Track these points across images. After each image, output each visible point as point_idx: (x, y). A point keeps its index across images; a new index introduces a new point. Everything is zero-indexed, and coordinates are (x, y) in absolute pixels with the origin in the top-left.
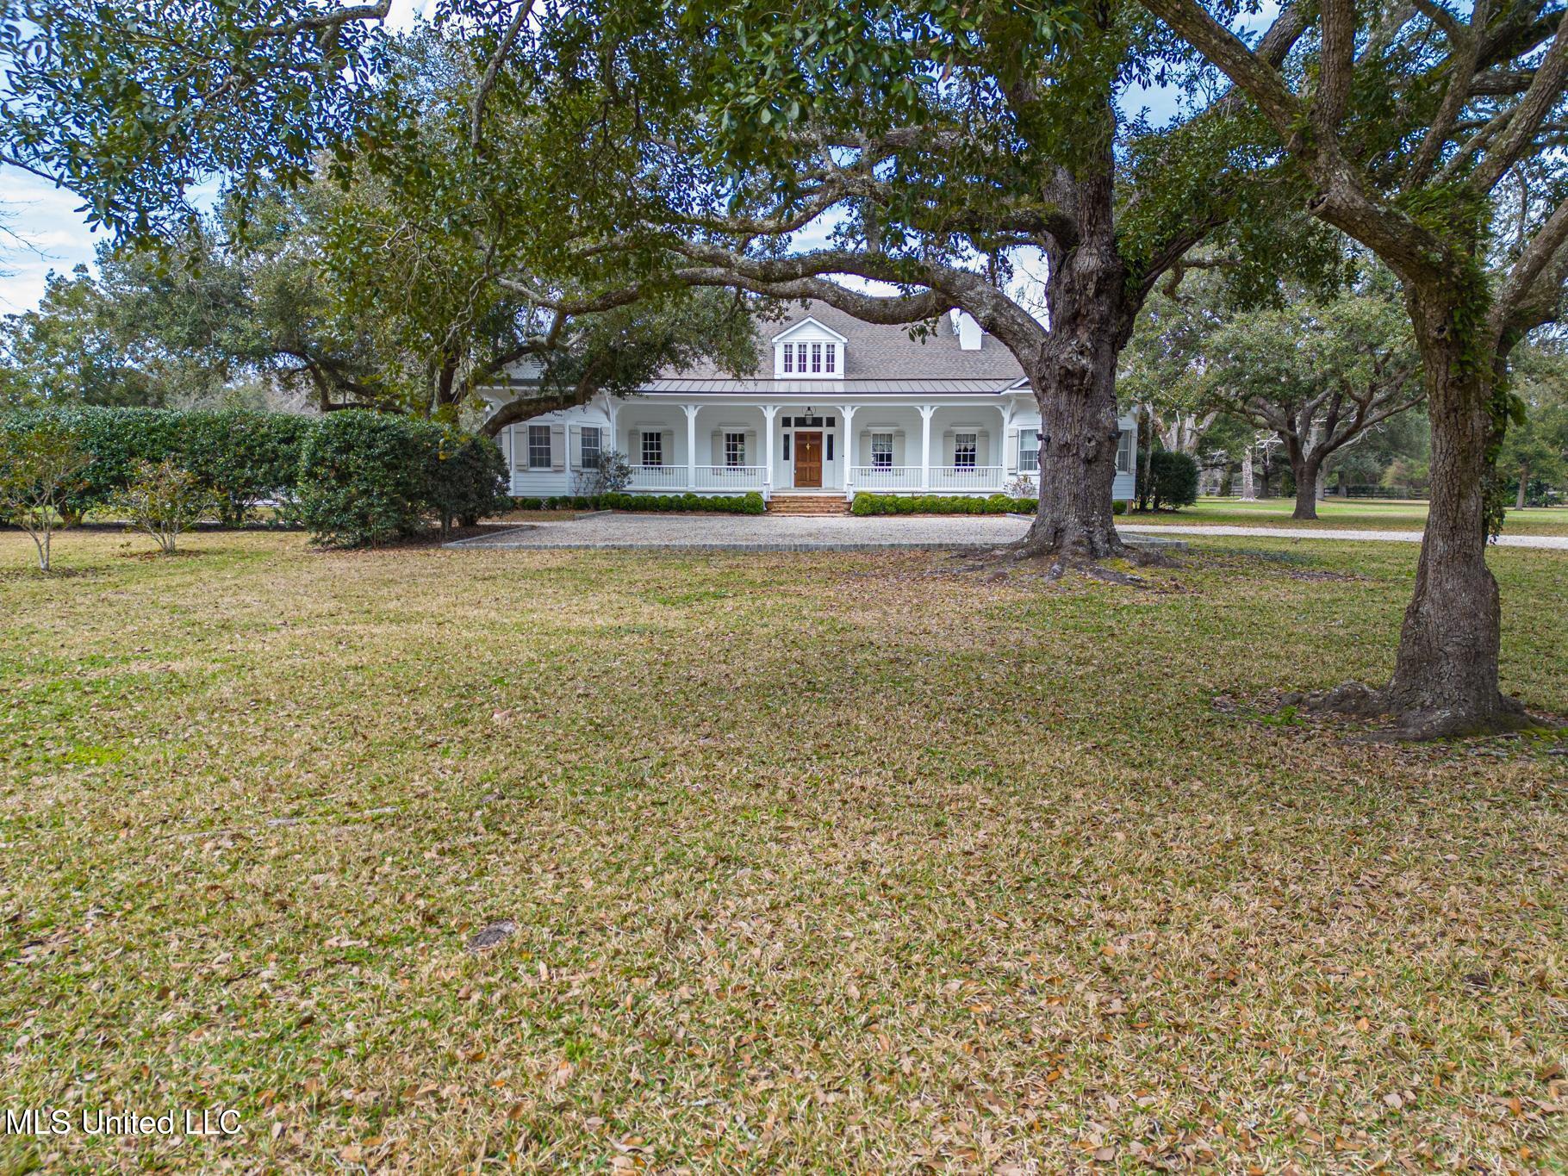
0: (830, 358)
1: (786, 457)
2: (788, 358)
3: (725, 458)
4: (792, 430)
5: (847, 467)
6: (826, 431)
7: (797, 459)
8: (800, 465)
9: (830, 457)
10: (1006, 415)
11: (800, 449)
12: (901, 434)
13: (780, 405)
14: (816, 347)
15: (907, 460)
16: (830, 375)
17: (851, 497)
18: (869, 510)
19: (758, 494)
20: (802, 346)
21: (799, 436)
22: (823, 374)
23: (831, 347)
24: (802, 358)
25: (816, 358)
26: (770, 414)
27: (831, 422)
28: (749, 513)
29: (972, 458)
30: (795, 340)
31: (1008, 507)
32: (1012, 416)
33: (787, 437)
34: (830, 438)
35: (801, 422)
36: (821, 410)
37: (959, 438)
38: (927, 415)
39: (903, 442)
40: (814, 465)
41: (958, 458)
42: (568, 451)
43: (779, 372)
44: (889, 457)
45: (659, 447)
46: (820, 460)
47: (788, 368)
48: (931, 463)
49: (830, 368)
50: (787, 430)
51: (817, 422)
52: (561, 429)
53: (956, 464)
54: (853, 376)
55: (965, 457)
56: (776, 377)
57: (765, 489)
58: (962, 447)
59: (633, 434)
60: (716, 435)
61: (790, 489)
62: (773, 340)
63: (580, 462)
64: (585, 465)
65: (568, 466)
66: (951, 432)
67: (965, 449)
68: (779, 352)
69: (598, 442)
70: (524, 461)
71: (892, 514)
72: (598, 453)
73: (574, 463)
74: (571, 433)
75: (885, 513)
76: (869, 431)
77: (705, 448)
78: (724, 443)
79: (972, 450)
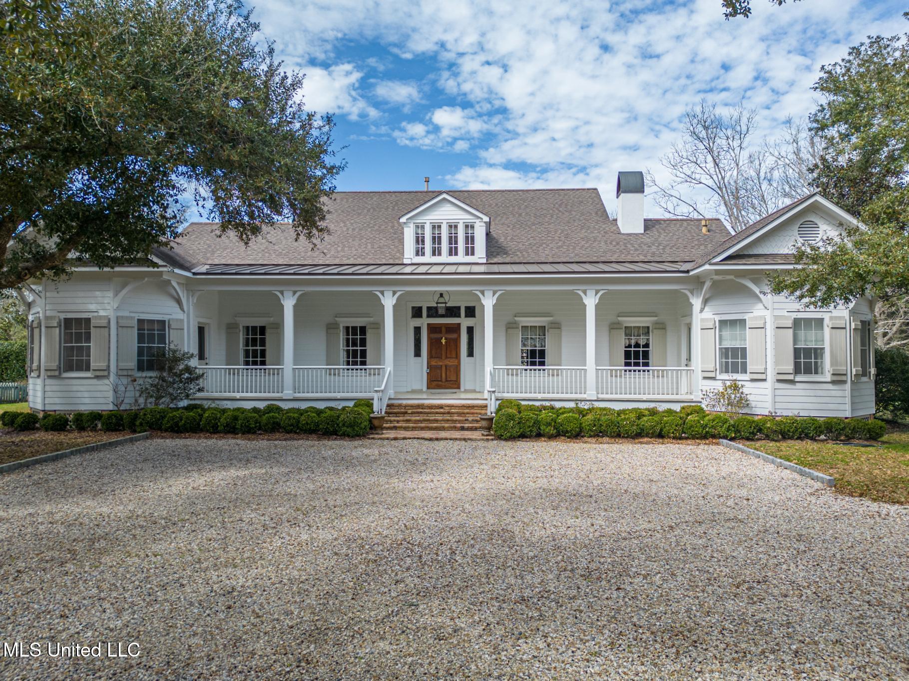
0: (470, 239)
1: (418, 353)
2: (420, 240)
3: (342, 356)
4: (424, 322)
5: (489, 366)
6: (465, 322)
7: (430, 356)
8: (434, 363)
9: (471, 354)
10: (696, 302)
11: (434, 344)
12: (557, 326)
13: (402, 290)
14: (453, 227)
15: (564, 357)
16: (470, 259)
17: (492, 407)
18: (516, 431)
19: (368, 404)
20: (436, 227)
21: (432, 329)
22: (461, 257)
23: (469, 227)
24: (436, 240)
25: (453, 240)
26: (389, 302)
27: (471, 312)
28: (345, 436)
29: (646, 355)
30: (428, 219)
31: (722, 430)
32: (706, 302)
33: (417, 330)
34: (470, 330)
35: (433, 312)
36: (456, 296)
37: (629, 331)
38: (591, 302)
39: (560, 337)
40: (451, 362)
41: (627, 355)
42: (113, 350)
43: (409, 255)
44: (542, 353)
45: (263, 343)
46: (458, 357)
47: (420, 252)
48: (598, 362)
49: (470, 251)
50: (417, 322)
51: (453, 312)
52: (104, 322)
53: (627, 364)
54: (495, 260)
55: (637, 354)
56: (405, 261)
57: (376, 396)
58: (633, 342)
59: (231, 328)
60: (331, 327)
61: (420, 391)
62: (403, 220)
63: (133, 364)
64: (140, 368)
65: (113, 368)
66: (619, 323)
67: (637, 345)
68: (409, 234)
69: (162, 339)
70: (54, 365)
71: (551, 437)
72: (162, 353)
73: (122, 365)
74: (119, 326)
75: (539, 435)
76: (516, 323)
77: (318, 343)
78: (342, 337)
79: (647, 345)
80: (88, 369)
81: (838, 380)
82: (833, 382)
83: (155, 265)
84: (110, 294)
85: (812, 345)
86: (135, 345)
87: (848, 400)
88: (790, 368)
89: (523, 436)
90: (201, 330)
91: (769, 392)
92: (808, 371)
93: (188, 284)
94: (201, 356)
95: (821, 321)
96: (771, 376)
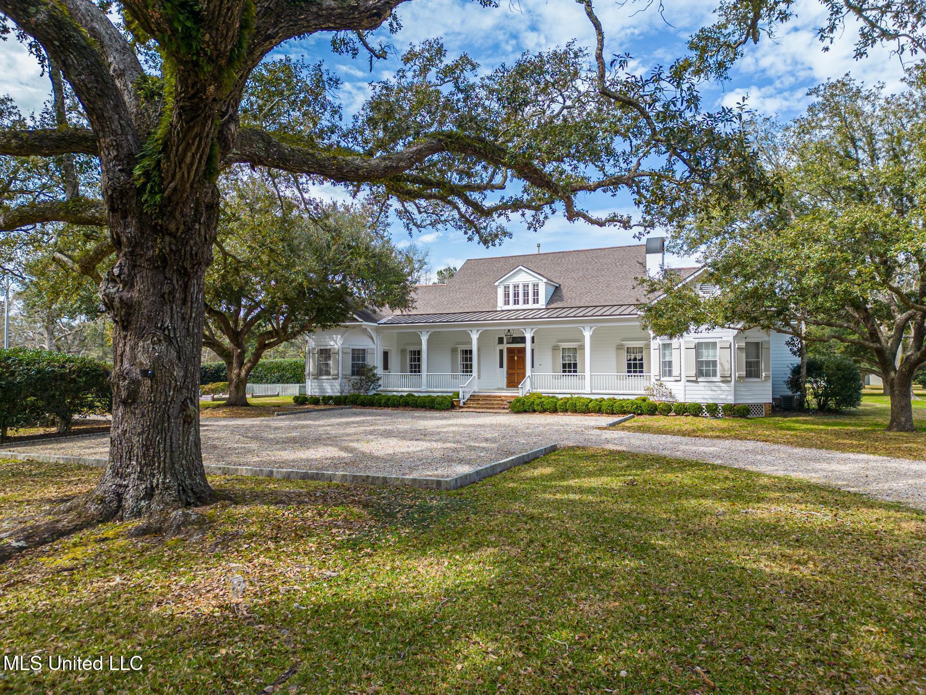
0: (536, 293)
1: (501, 366)
2: (507, 295)
3: (460, 367)
4: (505, 346)
7: (509, 368)
8: (510, 371)
10: (651, 333)
11: (510, 359)
12: (582, 348)
14: (526, 286)
16: (536, 306)
19: (456, 394)
20: (516, 287)
21: (510, 351)
22: (531, 305)
23: (536, 286)
24: (516, 295)
25: (526, 294)
26: (474, 336)
29: (641, 366)
30: (511, 283)
31: (632, 409)
33: (501, 352)
35: (511, 340)
37: (629, 350)
38: (587, 334)
40: (520, 372)
41: (629, 366)
42: (340, 365)
43: (500, 305)
44: (574, 366)
45: (419, 360)
46: (524, 369)
47: (507, 302)
49: (536, 301)
50: (501, 347)
52: (336, 351)
53: (629, 372)
54: (552, 306)
55: (635, 365)
56: (498, 309)
57: (461, 390)
58: (632, 357)
59: (403, 351)
60: (454, 351)
61: (502, 389)
62: (496, 284)
63: (349, 372)
64: (353, 374)
65: (340, 375)
66: (622, 345)
67: (635, 359)
68: (501, 292)
69: (364, 359)
70: (315, 372)
71: (541, 412)
72: (364, 366)
73: (345, 373)
74: (343, 353)
75: (534, 411)
76: (558, 346)
77: (446, 360)
78: (459, 356)
79: (641, 360)
80: (329, 374)
81: (725, 380)
82: (722, 382)
83: (357, 321)
84: (339, 337)
85: (710, 359)
86: (350, 362)
87: (732, 393)
88: (693, 373)
89: (525, 411)
90: (386, 354)
91: (682, 388)
92: (707, 375)
93: (377, 330)
94: (386, 367)
95: (715, 343)
96: (683, 378)
